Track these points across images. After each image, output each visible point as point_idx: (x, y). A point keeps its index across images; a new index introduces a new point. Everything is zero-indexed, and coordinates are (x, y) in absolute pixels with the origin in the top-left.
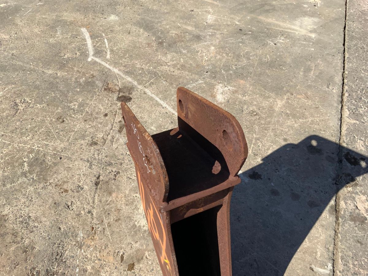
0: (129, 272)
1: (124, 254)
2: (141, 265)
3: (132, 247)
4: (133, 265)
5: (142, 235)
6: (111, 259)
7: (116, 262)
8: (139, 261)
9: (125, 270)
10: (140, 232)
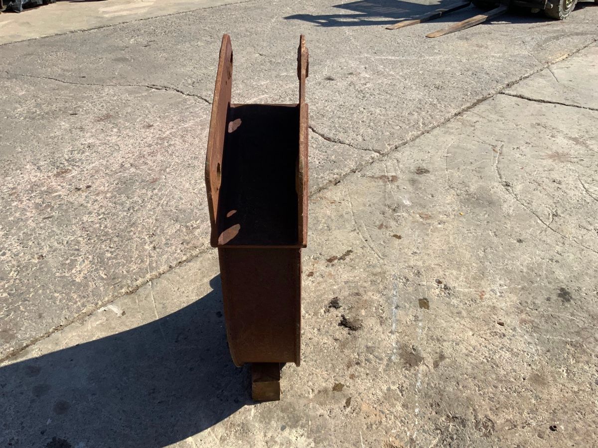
0: (342, 383)
1: (344, 407)
2: (324, 384)
3: (330, 412)
4: (334, 389)
5: (310, 422)
6: (364, 407)
7: (357, 400)
8: (325, 391)
9: (347, 386)
10: (311, 428)
